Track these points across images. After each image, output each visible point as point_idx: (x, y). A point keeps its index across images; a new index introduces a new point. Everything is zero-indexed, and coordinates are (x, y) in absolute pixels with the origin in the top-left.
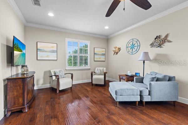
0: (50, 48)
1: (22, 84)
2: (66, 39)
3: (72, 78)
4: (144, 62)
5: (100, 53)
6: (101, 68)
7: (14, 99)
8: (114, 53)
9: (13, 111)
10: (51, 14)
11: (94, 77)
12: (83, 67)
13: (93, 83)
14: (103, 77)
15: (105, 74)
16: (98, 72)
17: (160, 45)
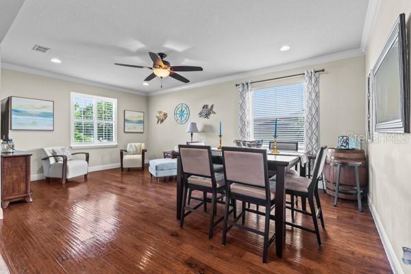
0: (40, 109)
1: (24, 164)
2: (72, 93)
3: (87, 160)
4: (192, 134)
5: (135, 120)
6: (137, 144)
7: (13, 184)
8: (157, 120)
9: (12, 201)
10: (56, 61)
11: (126, 157)
12: (105, 143)
13: (124, 166)
14: (140, 156)
15: (143, 152)
16: (131, 150)
17: (207, 116)
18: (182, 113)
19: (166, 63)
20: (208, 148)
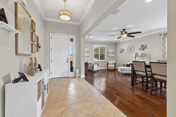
2: (94, 45)
3: (98, 65)
4: (136, 57)
5: (111, 52)
6: (113, 61)
8: (120, 52)
11: (109, 65)
13: (108, 69)
14: (114, 66)
15: (115, 64)
16: (110, 63)
17: (143, 49)
18: (131, 49)
19: (126, 32)
20: (144, 62)
